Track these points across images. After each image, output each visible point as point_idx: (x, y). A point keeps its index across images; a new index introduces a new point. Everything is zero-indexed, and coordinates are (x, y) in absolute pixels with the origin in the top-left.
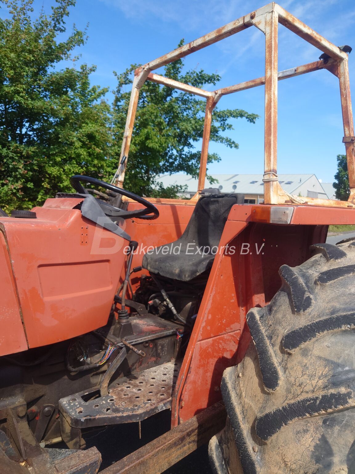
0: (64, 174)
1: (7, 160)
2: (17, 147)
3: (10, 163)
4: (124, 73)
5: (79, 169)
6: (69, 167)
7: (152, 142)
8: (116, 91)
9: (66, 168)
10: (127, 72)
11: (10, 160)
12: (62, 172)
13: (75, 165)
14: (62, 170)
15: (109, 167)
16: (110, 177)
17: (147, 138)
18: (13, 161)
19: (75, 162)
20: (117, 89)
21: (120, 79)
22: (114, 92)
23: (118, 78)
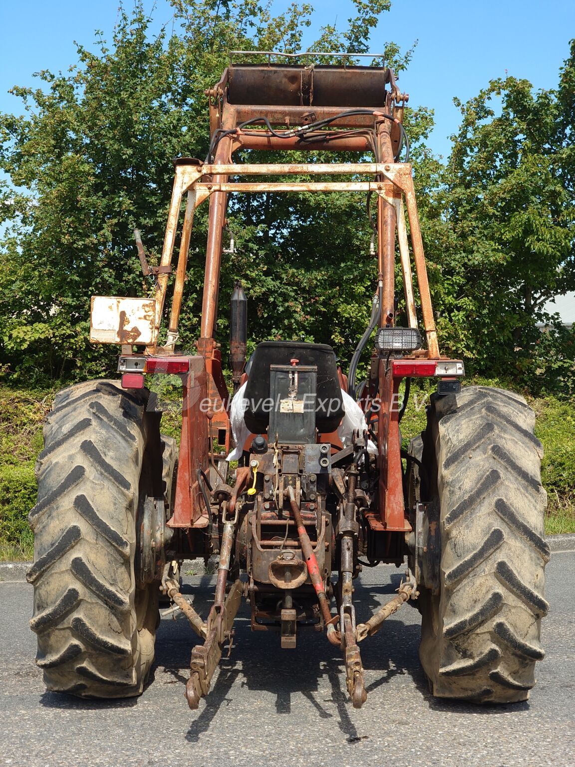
1: (275, 298)
2: (293, 275)
3: (280, 304)
4: (476, 100)
7: (538, 240)
8: (457, 136)
10: (481, 97)
11: (281, 299)
12: (365, 312)
14: (365, 308)
15: (448, 294)
16: (452, 314)
17: (528, 230)
18: (285, 300)
20: (460, 132)
21: (468, 111)
22: (453, 139)
23: (463, 110)
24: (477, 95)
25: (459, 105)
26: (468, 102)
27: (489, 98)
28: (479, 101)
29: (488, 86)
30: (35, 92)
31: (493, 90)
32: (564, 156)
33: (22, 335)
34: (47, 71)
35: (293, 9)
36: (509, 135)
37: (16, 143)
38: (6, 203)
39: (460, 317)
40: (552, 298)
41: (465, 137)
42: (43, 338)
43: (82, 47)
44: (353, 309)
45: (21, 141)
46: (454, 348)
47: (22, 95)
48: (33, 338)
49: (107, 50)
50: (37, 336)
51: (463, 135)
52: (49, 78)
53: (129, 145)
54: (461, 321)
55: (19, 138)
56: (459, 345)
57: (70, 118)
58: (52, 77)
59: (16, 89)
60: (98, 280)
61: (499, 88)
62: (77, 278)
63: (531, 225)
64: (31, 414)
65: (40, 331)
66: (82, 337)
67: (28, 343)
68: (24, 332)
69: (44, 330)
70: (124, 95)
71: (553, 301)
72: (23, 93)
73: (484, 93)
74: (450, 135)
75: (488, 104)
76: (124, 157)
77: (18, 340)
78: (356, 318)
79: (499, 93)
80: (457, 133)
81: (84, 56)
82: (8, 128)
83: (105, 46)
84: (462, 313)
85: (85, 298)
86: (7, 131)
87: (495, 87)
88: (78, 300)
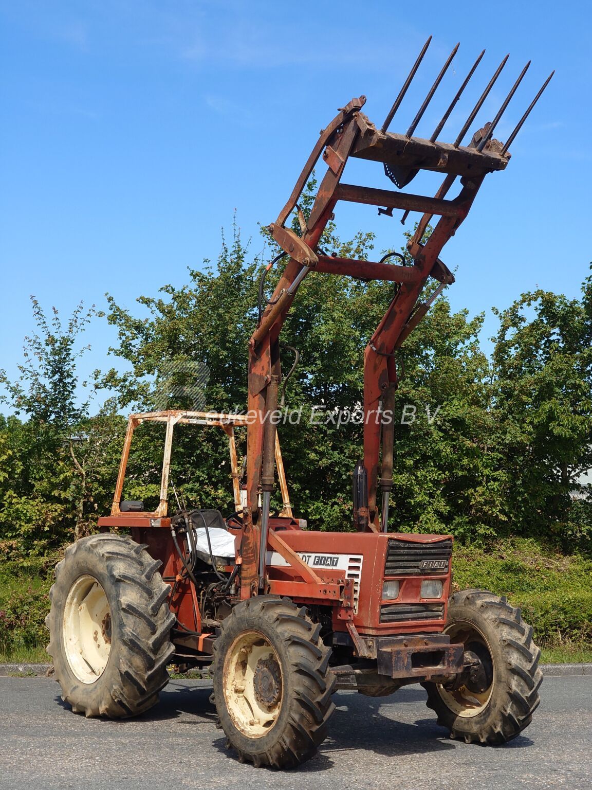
0: (417, 484)
1: (339, 469)
2: (354, 451)
3: (344, 473)
4: (511, 309)
5: (440, 474)
6: (424, 473)
7: (559, 425)
8: (497, 338)
9: (419, 474)
10: (514, 306)
11: (344, 469)
12: (413, 481)
13: (433, 468)
14: (414, 477)
15: (486, 468)
16: (489, 484)
17: (551, 417)
18: (348, 470)
19: (432, 464)
20: (499, 335)
21: (504, 318)
22: (493, 340)
23: (501, 317)
24: (511, 305)
25: (497, 313)
26: (505, 311)
27: (522, 308)
28: (514, 310)
29: (521, 298)
30: (157, 302)
31: (525, 302)
32: (585, 355)
33: (138, 493)
34: (170, 286)
36: (538, 337)
37: (141, 342)
38: (131, 388)
39: (495, 486)
40: (585, 471)
41: (503, 339)
42: (154, 496)
43: (193, 271)
44: (404, 478)
45: (146, 339)
46: (490, 512)
47: (147, 303)
48: (146, 496)
49: (212, 274)
50: (150, 494)
51: (502, 336)
52: (171, 291)
53: (225, 348)
54: (496, 490)
55: (144, 337)
56: (494, 510)
57: (181, 326)
58: (173, 290)
59: (142, 298)
60: (198, 452)
61: (530, 300)
62: (182, 450)
63: (553, 413)
65: (152, 491)
66: (184, 496)
67: (142, 500)
68: (140, 491)
69: (155, 490)
70: (221, 311)
71: (586, 474)
72: (147, 302)
73: (518, 304)
74: (490, 337)
75: (520, 313)
76: (221, 357)
77: (135, 498)
78: (406, 486)
79: (529, 304)
80: (497, 336)
81: (194, 275)
82: (136, 330)
83: (211, 271)
84: (497, 483)
85: (188, 465)
86: (135, 332)
87: (527, 299)
88: (182, 467)
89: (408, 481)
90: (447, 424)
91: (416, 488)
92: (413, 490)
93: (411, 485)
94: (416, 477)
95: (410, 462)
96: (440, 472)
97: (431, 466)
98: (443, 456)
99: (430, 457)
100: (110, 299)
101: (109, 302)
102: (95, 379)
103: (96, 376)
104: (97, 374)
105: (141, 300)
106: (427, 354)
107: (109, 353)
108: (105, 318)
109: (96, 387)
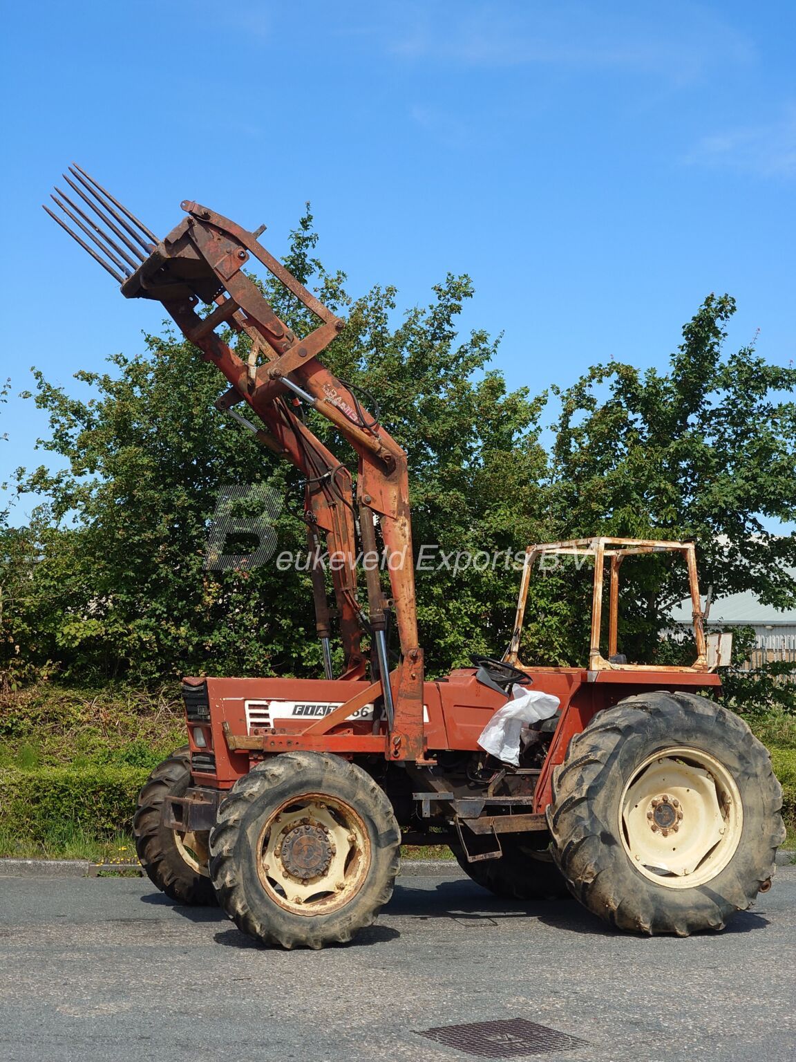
0: (448, 619)
4: (576, 387)
5: (479, 607)
6: (457, 605)
8: (558, 425)
9: (451, 606)
10: (580, 384)
12: (443, 616)
13: (470, 599)
14: (444, 611)
15: (541, 597)
16: (545, 620)
19: (469, 593)
20: (560, 422)
21: (567, 399)
22: (554, 429)
23: (563, 397)
24: (577, 381)
25: (558, 392)
26: (568, 390)
27: (590, 386)
28: (579, 389)
29: (588, 373)
30: (102, 378)
31: (594, 378)
32: (672, 450)
33: (73, 632)
34: (121, 356)
35: (375, 291)
36: (611, 424)
37: (82, 431)
38: (68, 492)
39: (552, 622)
40: (678, 603)
41: (567, 427)
42: (94, 635)
43: (149, 336)
44: (430, 612)
45: (89, 428)
46: (546, 657)
47: (88, 380)
48: (85, 636)
49: (175, 340)
50: (89, 633)
51: (565, 424)
52: (122, 362)
53: (189, 439)
54: (554, 627)
55: (86, 425)
56: (551, 653)
57: (132, 409)
58: (126, 361)
59: (81, 373)
60: (154, 576)
61: (601, 375)
62: (132, 574)
64: (79, 714)
65: (93, 628)
66: (135, 635)
67: (79, 640)
68: (76, 629)
69: (96, 627)
70: (184, 388)
71: (680, 606)
72: (89, 378)
73: (585, 380)
74: (549, 425)
75: (588, 392)
76: (183, 450)
77: (70, 637)
78: (434, 623)
79: (600, 381)
80: (558, 422)
81: (151, 341)
82: (74, 415)
83: (173, 335)
84: (556, 619)
85: (141, 595)
86: (73, 418)
87: (597, 374)
88: (133, 596)
89: (436, 615)
90: (489, 539)
91: (447, 625)
92: (444, 627)
93: (441, 620)
94: (448, 610)
95: (437, 590)
96: (479, 604)
97: (468, 596)
98: (484, 582)
99: (467, 584)
100: (38, 375)
101: (37, 378)
102: (18, 480)
103: (20, 475)
104: (21, 472)
105: (80, 376)
106: (471, 447)
107: (37, 447)
108: (32, 400)
109: (20, 490)
